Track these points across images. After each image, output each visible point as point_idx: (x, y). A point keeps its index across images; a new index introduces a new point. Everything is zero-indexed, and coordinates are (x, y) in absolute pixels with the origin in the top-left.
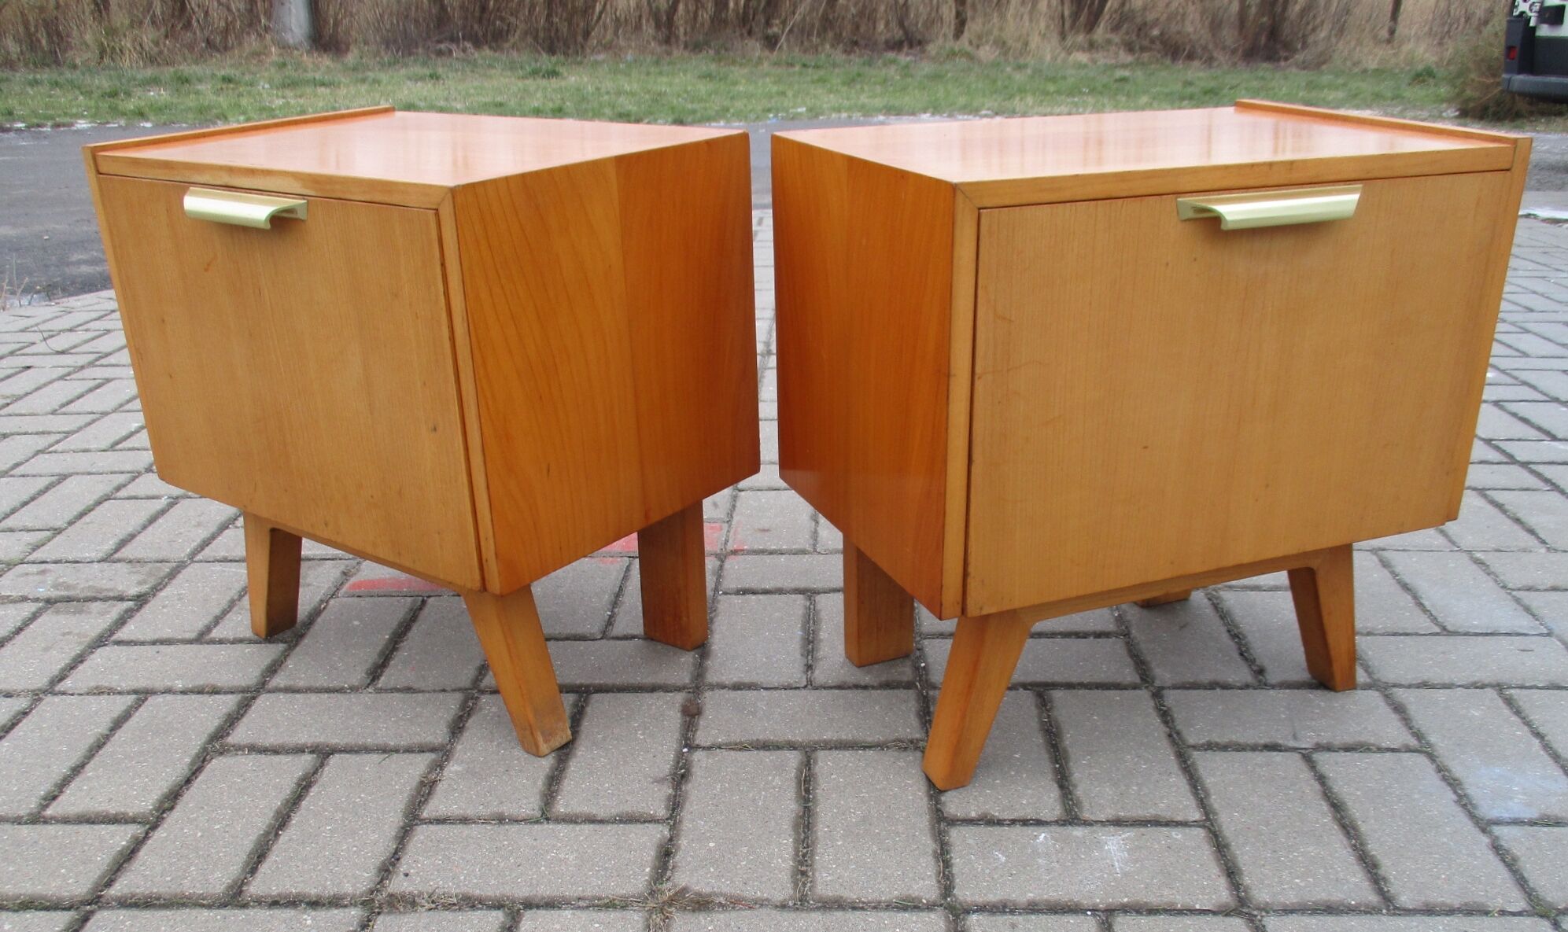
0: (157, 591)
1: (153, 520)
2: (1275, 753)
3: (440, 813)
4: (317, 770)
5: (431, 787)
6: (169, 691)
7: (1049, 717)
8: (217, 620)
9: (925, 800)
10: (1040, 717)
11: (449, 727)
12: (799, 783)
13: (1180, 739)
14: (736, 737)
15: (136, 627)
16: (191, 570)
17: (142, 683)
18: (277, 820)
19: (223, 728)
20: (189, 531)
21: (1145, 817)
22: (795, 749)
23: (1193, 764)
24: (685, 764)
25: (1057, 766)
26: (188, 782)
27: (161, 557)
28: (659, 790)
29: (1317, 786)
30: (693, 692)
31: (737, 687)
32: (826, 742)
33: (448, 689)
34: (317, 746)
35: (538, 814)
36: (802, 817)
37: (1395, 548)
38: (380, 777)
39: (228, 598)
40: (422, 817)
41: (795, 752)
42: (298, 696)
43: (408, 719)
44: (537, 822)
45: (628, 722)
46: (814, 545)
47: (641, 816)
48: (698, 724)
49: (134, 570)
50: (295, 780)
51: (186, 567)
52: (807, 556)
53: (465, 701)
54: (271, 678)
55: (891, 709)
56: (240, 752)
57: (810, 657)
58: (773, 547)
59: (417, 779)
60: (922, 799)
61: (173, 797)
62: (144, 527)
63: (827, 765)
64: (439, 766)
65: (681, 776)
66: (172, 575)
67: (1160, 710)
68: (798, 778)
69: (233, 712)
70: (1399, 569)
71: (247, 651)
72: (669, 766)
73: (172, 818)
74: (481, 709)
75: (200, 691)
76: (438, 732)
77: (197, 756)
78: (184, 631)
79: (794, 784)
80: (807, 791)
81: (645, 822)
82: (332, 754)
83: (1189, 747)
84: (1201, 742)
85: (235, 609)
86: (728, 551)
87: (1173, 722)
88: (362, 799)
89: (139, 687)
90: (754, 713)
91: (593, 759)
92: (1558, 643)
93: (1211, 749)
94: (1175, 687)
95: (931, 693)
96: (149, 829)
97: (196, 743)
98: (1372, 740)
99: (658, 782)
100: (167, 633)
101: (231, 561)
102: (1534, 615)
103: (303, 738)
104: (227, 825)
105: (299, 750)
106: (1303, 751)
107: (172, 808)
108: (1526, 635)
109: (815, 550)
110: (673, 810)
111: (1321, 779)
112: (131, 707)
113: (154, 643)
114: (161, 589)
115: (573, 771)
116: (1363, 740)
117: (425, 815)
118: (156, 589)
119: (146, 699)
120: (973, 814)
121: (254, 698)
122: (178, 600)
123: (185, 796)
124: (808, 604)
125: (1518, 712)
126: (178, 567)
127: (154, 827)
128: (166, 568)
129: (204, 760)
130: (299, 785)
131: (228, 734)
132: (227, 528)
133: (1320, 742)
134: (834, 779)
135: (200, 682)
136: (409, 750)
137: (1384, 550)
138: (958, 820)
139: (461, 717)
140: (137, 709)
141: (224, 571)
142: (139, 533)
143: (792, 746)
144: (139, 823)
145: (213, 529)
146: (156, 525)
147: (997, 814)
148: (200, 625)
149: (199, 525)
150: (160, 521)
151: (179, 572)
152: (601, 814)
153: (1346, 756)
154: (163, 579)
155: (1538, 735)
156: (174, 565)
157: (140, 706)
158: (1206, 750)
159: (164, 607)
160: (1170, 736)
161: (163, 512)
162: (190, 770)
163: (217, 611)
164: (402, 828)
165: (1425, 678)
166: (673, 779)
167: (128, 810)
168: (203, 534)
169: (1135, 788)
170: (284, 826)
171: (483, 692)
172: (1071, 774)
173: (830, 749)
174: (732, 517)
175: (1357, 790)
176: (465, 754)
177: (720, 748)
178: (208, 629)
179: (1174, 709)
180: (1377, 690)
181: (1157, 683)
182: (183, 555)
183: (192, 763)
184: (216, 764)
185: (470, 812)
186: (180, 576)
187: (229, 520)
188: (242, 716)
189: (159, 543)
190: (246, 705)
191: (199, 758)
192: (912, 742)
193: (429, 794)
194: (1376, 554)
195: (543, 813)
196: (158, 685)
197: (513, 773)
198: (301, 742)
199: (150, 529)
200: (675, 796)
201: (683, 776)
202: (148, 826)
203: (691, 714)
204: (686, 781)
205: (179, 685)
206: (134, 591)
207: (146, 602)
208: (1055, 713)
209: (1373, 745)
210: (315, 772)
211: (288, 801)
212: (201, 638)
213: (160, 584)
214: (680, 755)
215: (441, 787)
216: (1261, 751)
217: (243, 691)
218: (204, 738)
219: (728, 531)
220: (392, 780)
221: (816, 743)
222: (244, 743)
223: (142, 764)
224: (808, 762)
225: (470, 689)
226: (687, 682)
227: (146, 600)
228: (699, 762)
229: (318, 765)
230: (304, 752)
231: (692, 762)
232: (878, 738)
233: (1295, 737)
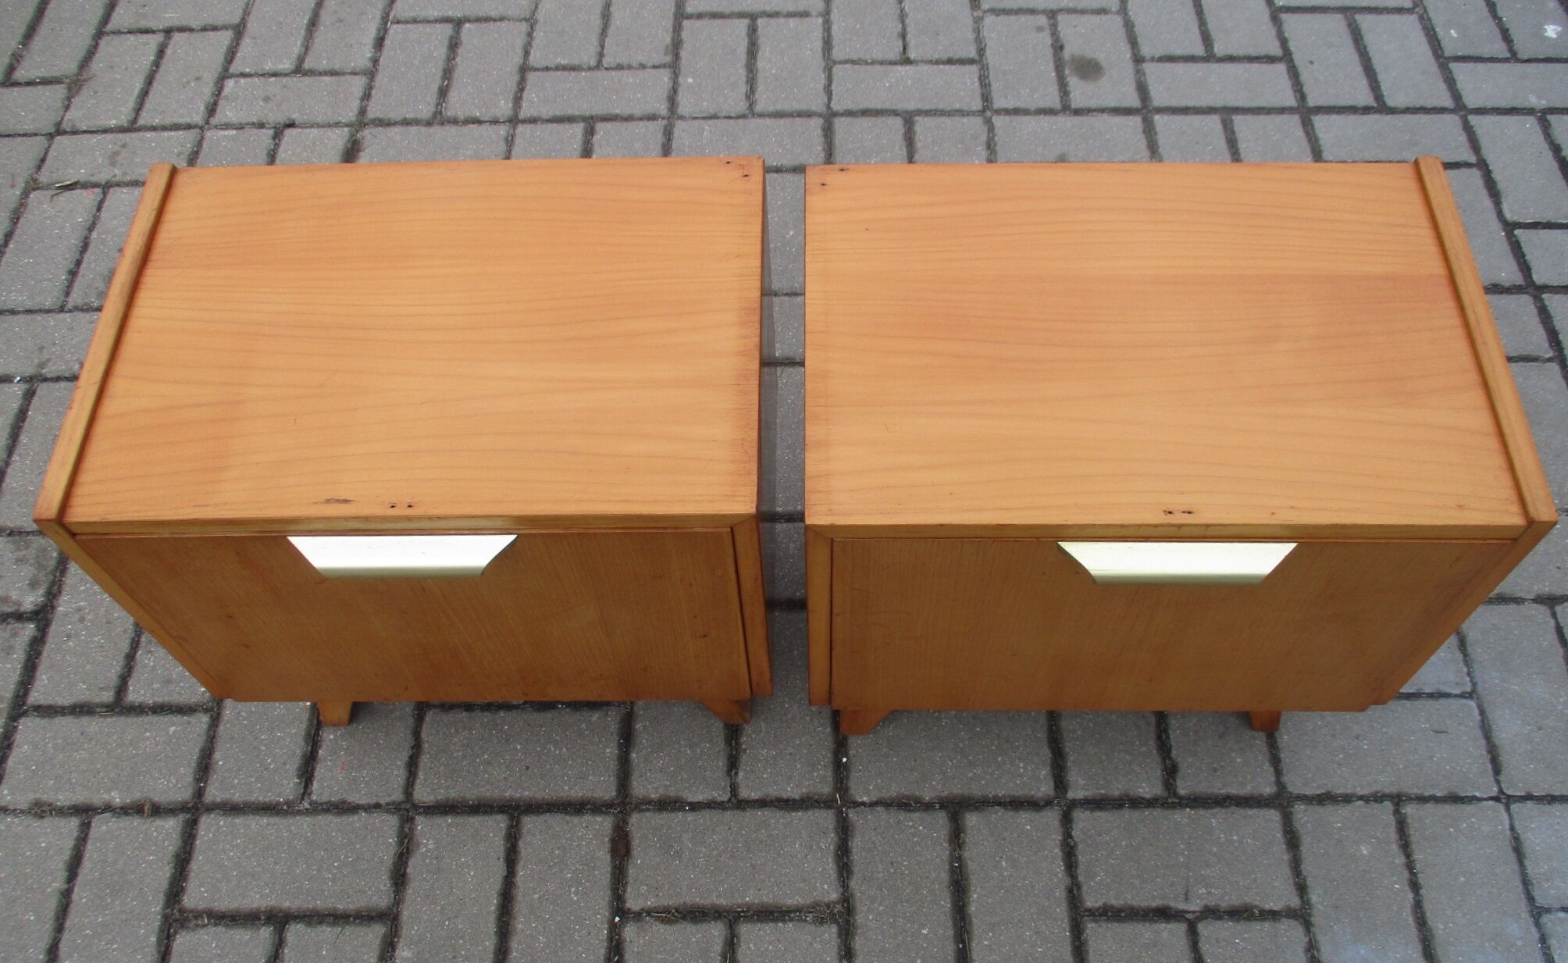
0: (54, 599)
1: (16, 436)
2: (1163, 925)
4: (277, 951)
6: (109, 809)
7: (959, 860)
8: (129, 664)
11: (391, 876)
13: (1078, 898)
14: (664, 899)
15: (48, 678)
17: (80, 795)
19: (175, 880)
22: (720, 918)
23: (1086, 940)
24: (618, 945)
25: (960, 948)
30: (621, 814)
32: (749, 907)
33: (383, 805)
34: (271, 913)
41: (719, 925)
42: (239, 821)
45: (562, 871)
48: (627, 872)
49: (21, 553)
53: (402, 827)
54: (206, 782)
55: (811, 848)
56: (200, 923)
57: (733, 746)
62: (10, 449)
63: (749, 947)
64: (390, 946)
66: (63, 564)
67: (1066, 845)
69: (180, 852)
71: (172, 729)
72: (603, 951)
74: (418, 843)
75: (139, 811)
76: (382, 887)
77: (161, 930)
78: (100, 689)
82: (287, 922)
83: (1085, 913)
84: (1097, 905)
85: (143, 638)
87: (1075, 867)
89: (79, 802)
90: (679, 854)
91: (532, 938)
92: (1476, 712)
93: (1106, 918)
94: (1086, 804)
95: (850, 814)
97: (156, 908)
98: (1257, 902)
100: (83, 692)
102: (1465, 655)
103: (256, 900)
105: (253, 920)
106: (1190, 919)
108: (1447, 695)
112: (79, 838)
113: (73, 709)
114: (57, 598)
118: (52, 597)
119: (89, 823)
121: (195, 823)
122: (80, 620)
125: (1405, 846)
128: (53, 546)
129: (169, 938)
131: (183, 890)
133: (1209, 904)
135: (137, 794)
136: (358, 917)
139: (401, 853)
140: (85, 843)
143: (717, 914)
146: (22, 447)
148: (114, 675)
150: (25, 437)
153: (1227, 928)
154: (53, 574)
155: (1415, 886)
157: (87, 837)
158: (1100, 919)
159: (69, 637)
160: (1071, 892)
161: (23, 414)
162: (159, 952)
163: (126, 646)
165: (1330, 788)
171: (416, 809)
173: (752, 920)
176: (413, 928)
177: (649, 916)
178: (123, 684)
179: (1081, 847)
180: (1279, 808)
181: (1071, 795)
183: (159, 940)
184: (182, 943)
188: (189, 853)
190: (191, 837)
191: (163, 933)
192: (828, 907)
196: (96, 797)
198: (255, 905)
199: (17, 454)
203: (621, 851)
205: (117, 799)
206: (29, 602)
207: (47, 623)
208: (966, 852)
209: (1256, 907)
210: (276, 956)
212: (120, 703)
213: (54, 585)
214: (612, 929)
216: (1152, 920)
217: (183, 809)
218: (161, 898)
221: (739, 906)
222: (201, 906)
223: (112, 944)
224: (732, 940)
225: (403, 802)
226: (614, 794)
227: (47, 620)
228: (631, 942)
229: (277, 942)
230: (260, 919)
231: (625, 940)
232: (797, 900)
233: (1186, 894)
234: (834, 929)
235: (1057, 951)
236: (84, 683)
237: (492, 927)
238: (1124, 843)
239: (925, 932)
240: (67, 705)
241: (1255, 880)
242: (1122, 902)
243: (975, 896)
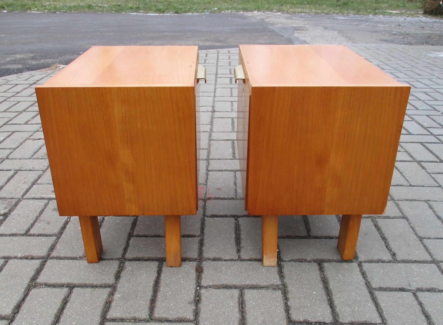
0: (11, 211)
1: (9, 180)
2: (403, 293)
3: (113, 316)
5: (110, 304)
6: (16, 258)
7: (323, 275)
8: (32, 225)
9: (284, 313)
10: (321, 275)
11: (115, 276)
12: (239, 304)
13: (370, 285)
14: (216, 283)
15: (4, 228)
16: (23, 203)
17: (6, 254)
18: (55, 319)
19: (35, 275)
20: (22, 186)
21: (362, 321)
22: (237, 288)
23: (376, 297)
24: (199, 295)
25: (329, 297)
26: (23, 300)
27: (12, 197)
28: (190, 307)
29: (420, 308)
30: (199, 261)
31: (214, 260)
32: (247, 285)
33: (114, 258)
34: (69, 284)
35: (148, 317)
36: (241, 320)
37: (433, 200)
38: (91, 299)
39: (36, 216)
40: (107, 318)
41: (237, 290)
42: (61, 261)
43: (100, 272)
44: (148, 321)
45: (178, 275)
46: (236, 196)
47: (185, 319)
48: (202, 276)
49: (3, 202)
50: (61, 300)
51: (21, 201)
52: (234, 201)
53: (120, 264)
54: (52, 252)
55: (269, 271)
56: (42, 286)
57: (238, 246)
58: (222, 197)
59: (105, 301)
60: (283, 312)
61: (18, 308)
62: (6, 183)
63: (249, 296)
64: (112, 294)
65: (197, 300)
66: (16, 204)
67: (362, 272)
68: (239, 302)
69: (39, 267)
70: (435, 209)
71: (43, 240)
72: (193, 296)
73: (19, 317)
74: (126, 268)
75: (26, 258)
76: (111, 278)
77: (26, 288)
78: (21, 230)
79: (237, 305)
80: (242, 308)
81: (186, 321)
82: (74, 288)
83: (373, 289)
84: (377, 287)
85: (38, 220)
86: (207, 198)
87: (366, 277)
88: (85, 309)
89: (5, 256)
90: (221, 272)
91: (166, 292)
93: (381, 290)
94: (366, 262)
95: (282, 263)
96: (10, 322)
97: (26, 282)
98: (436, 287)
99: (190, 303)
100: (14, 231)
101: (36, 199)
103: (64, 281)
104: (38, 321)
105: (62, 286)
106: (413, 291)
107: (18, 312)
109: (237, 198)
110: (196, 316)
111: (420, 304)
112: (2, 265)
113: (10, 235)
114: (12, 211)
115: (160, 297)
116: (433, 287)
117: (108, 317)
118: (10, 211)
119: (8, 261)
120: (301, 320)
121: (46, 261)
122: (18, 216)
123: (23, 306)
124: (236, 222)
126: (18, 201)
127: (12, 321)
128: (14, 201)
129: (29, 290)
130: (63, 302)
131: (37, 278)
132: (34, 184)
133: (418, 287)
134: (252, 303)
135: (27, 254)
136: (101, 286)
137: (429, 201)
138: (296, 322)
139: (119, 271)
140: (5, 265)
141: (34, 203)
142: (4, 185)
143: (236, 287)
144: (7, 319)
145: (30, 185)
146: (10, 182)
147: (310, 320)
148: (26, 228)
149: (25, 183)
150: (11, 181)
151: (18, 203)
152: (171, 318)
153: (428, 294)
154: (13, 206)
156: (17, 200)
157: (6, 264)
158: (379, 290)
159: (13, 219)
160: (366, 284)
161: (12, 177)
162: (24, 294)
163: (32, 222)
164: (100, 323)
166: (195, 302)
167: (2, 313)
168: (27, 187)
169: (357, 308)
170: (58, 321)
171: (126, 260)
172: (334, 302)
173: (249, 288)
174: (207, 183)
175: (434, 310)
176: (121, 289)
177: (210, 287)
178: (29, 230)
179: (367, 272)
180: (435, 264)
181: (359, 260)
182: (19, 196)
183: (25, 291)
184: (33, 292)
185: (124, 316)
186: (19, 205)
187: (35, 180)
188: (42, 269)
189: (11, 191)
190: (43, 265)
191: (27, 289)
192: (277, 286)
193: (109, 307)
194: (426, 202)
195: (150, 317)
196: (12, 255)
197: (138, 298)
198: (63, 282)
199: (8, 184)
200: (196, 310)
201: (198, 300)
202: (9, 321)
203: (199, 271)
204: (199, 302)
205: (19, 255)
206: (3, 212)
207: (7, 217)
208: (326, 273)
209: (437, 289)
210: (68, 296)
211: (59, 309)
212: (27, 234)
213: (12, 208)
214: (196, 290)
215: (113, 304)
216: (399, 291)
217: (42, 258)
218: (29, 280)
219: (206, 189)
220: (96, 301)
221: (244, 285)
222: (43, 282)
223: (7, 291)
224: (242, 294)
225: (121, 258)
226: (197, 257)
227: (7, 216)
228: (203, 294)
229: (69, 293)
230: (64, 286)
231: (201, 293)
232: (265, 284)
233: (409, 284)
234: (280, 292)
235: (366, 299)
236: (16, 229)
237: (151, 289)
238: (382, 271)
239: (314, 293)
240: (8, 234)
241: (433, 281)
242: (386, 286)
243: (331, 284)
